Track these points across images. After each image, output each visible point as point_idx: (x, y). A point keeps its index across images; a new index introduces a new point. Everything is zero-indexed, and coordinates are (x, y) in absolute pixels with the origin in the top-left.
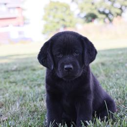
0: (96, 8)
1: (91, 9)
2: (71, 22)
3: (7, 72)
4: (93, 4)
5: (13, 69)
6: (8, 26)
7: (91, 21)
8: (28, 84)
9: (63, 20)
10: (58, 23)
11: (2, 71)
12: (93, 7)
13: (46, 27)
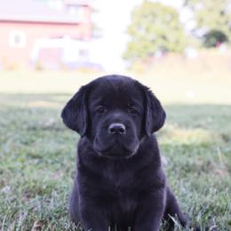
0: (227, 22)
1: (218, 23)
2: (177, 42)
3: (34, 129)
4: (222, 13)
5: (47, 124)
6: (61, 37)
7: (215, 46)
8: (62, 165)
9: (164, 38)
10: (153, 41)
11: (25, 127)
12: (223, 20)
13: (130, 47)
